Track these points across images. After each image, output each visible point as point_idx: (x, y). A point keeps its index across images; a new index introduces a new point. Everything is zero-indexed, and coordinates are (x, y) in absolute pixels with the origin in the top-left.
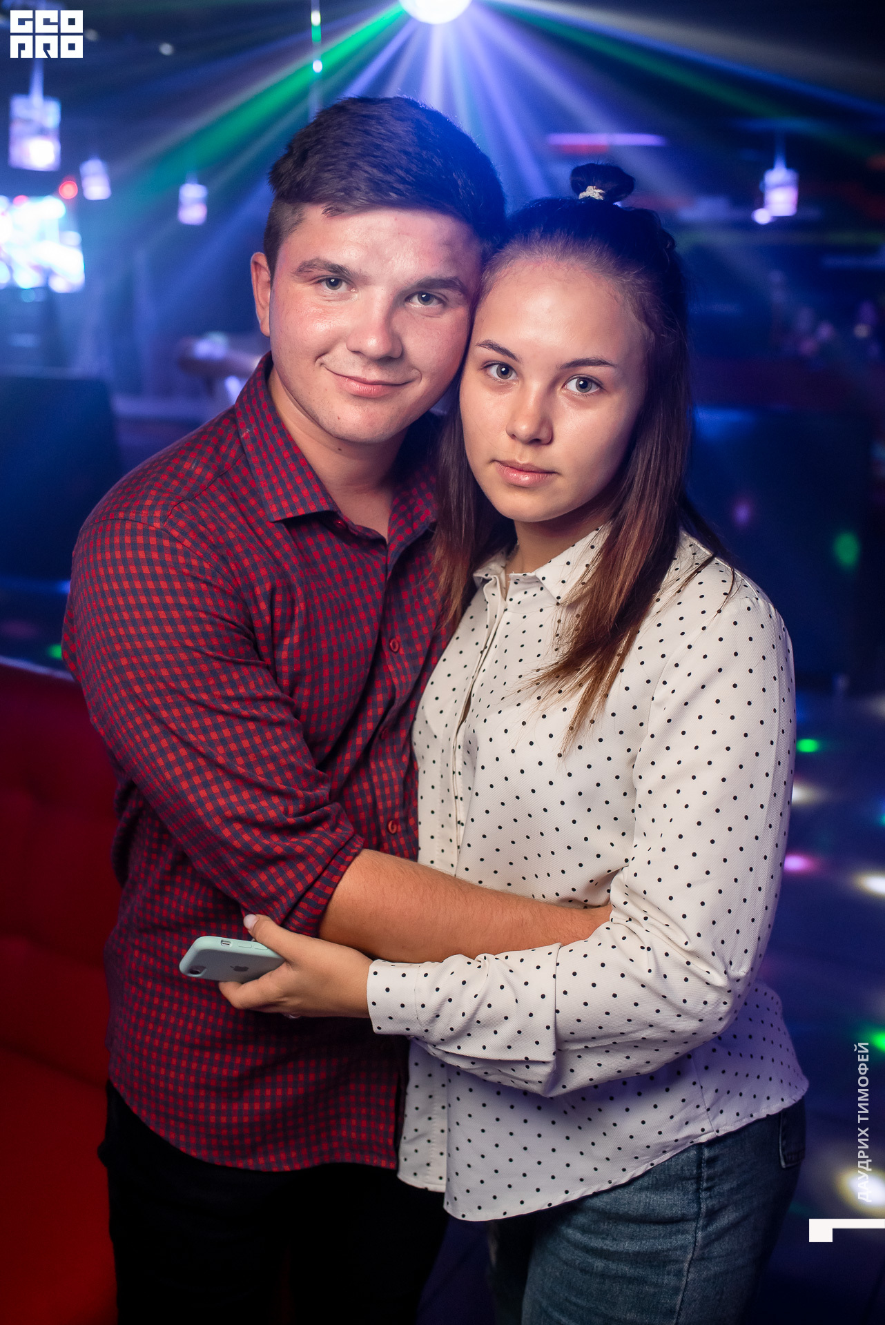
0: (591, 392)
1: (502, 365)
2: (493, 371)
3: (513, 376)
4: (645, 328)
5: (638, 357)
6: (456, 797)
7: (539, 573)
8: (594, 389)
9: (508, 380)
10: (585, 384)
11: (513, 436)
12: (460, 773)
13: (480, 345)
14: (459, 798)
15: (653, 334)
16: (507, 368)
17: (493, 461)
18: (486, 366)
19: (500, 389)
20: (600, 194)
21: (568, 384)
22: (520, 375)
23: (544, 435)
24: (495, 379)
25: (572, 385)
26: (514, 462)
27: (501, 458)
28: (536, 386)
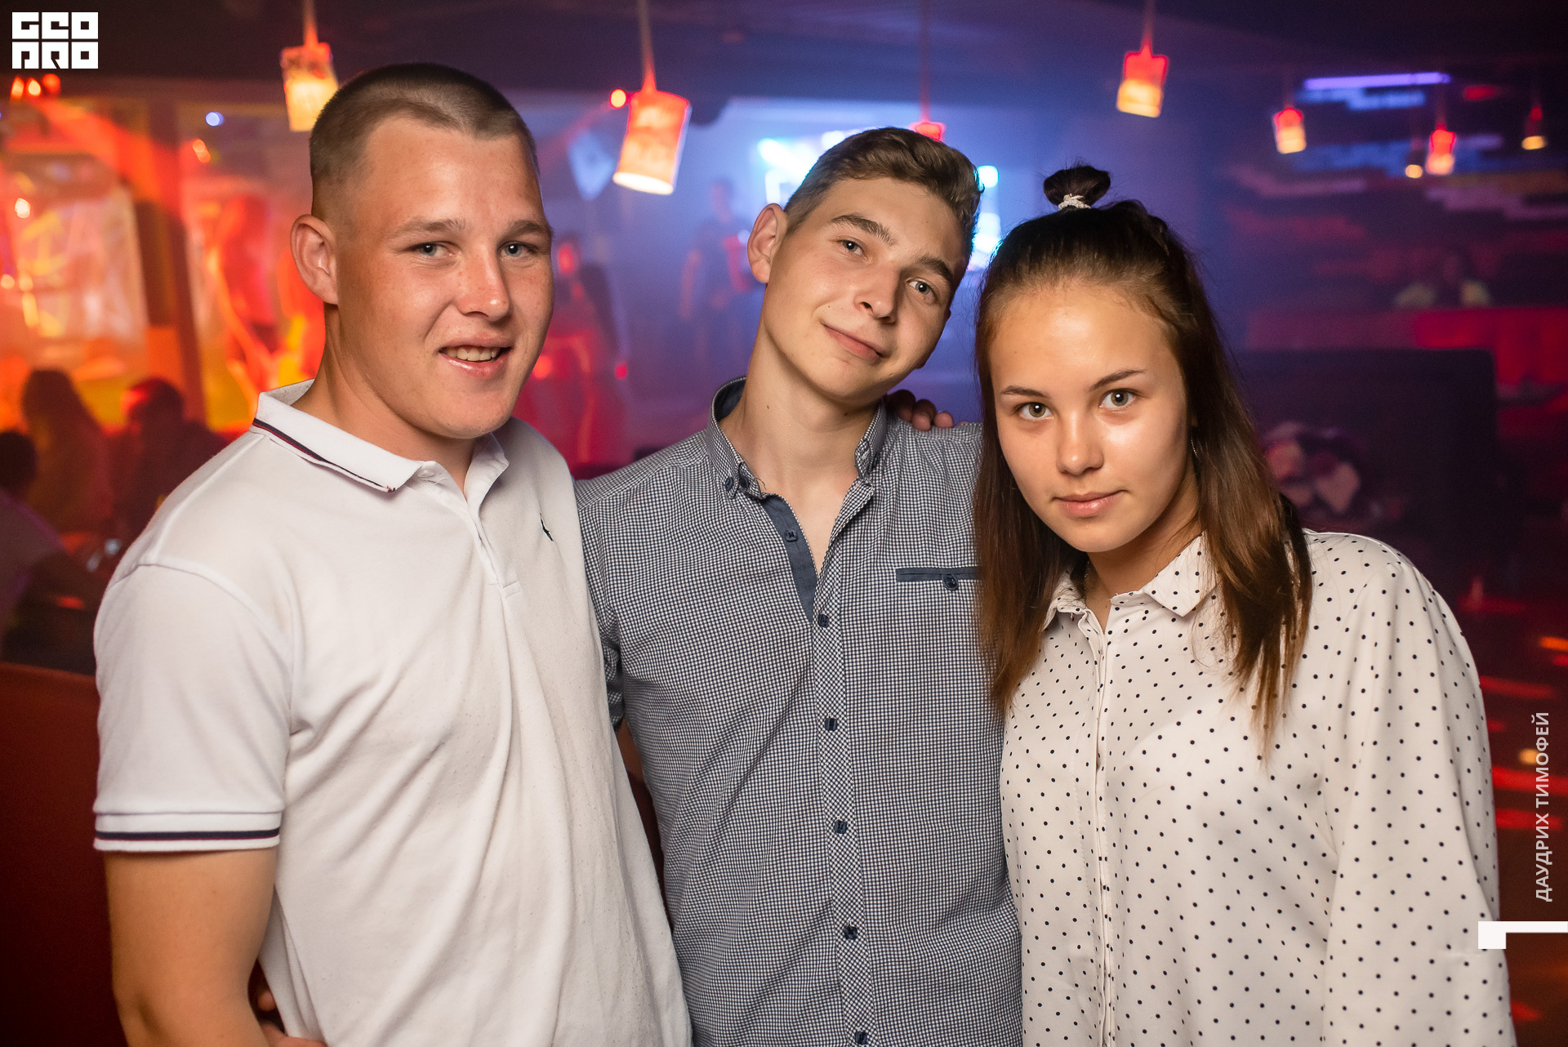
0: (1129, 403)
1: (1033, 404)
2: (1026, 413)
3: (1047, 412)
4: (1161, 322)
5: (1166, 354)
6: (1100, 858)
7: (1148, 589)
8: (1131, 399)
9: (1043, 417)
10: (1121, 396)
11: (1065, 472)
12: (1103, 829)
13: (1005, 393)
14: (1103, 859)
15: (1172, 327)
16: (1039, 403)
17: (1055, 498)
18: (1018, 409)
19: (1036, 429)
20: (1079, 200)
21: (1104, 402)
22: (1054, 410)
23: (1094, 462)
24: (1029, 421)
25: (1108, 402)
26: (1075, 495)
27: (1063, 494)
28: (1073, 417)
